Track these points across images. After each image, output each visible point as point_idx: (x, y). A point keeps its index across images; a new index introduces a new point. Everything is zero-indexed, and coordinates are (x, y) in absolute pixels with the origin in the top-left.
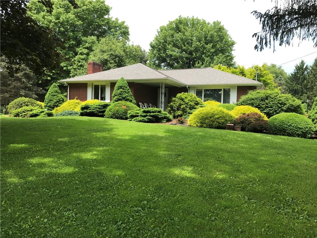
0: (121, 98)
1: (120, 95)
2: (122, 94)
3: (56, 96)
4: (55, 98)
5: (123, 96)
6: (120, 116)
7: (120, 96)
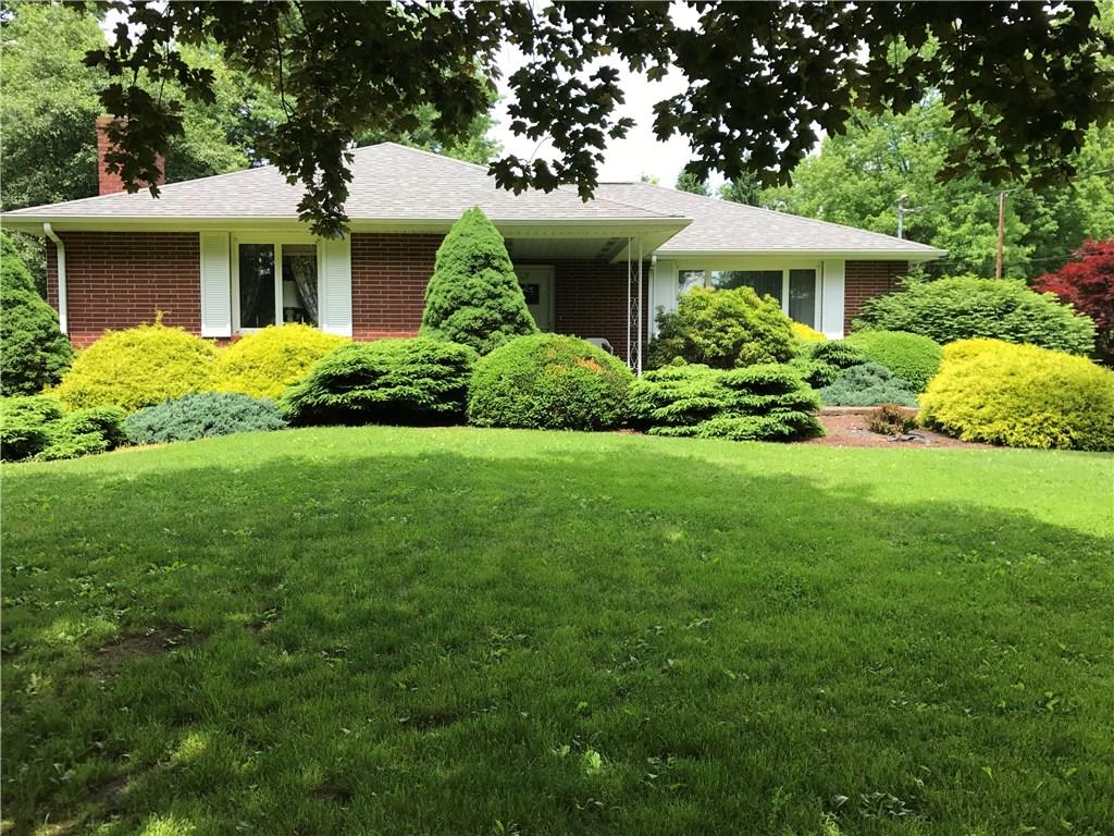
0: (498, 316)
1: (490, 302)
2: (500, 296)
3: (21, 308)
4: (23, 320)
5: (505, 308)
6: (588, 413)
7: (491, 308)
